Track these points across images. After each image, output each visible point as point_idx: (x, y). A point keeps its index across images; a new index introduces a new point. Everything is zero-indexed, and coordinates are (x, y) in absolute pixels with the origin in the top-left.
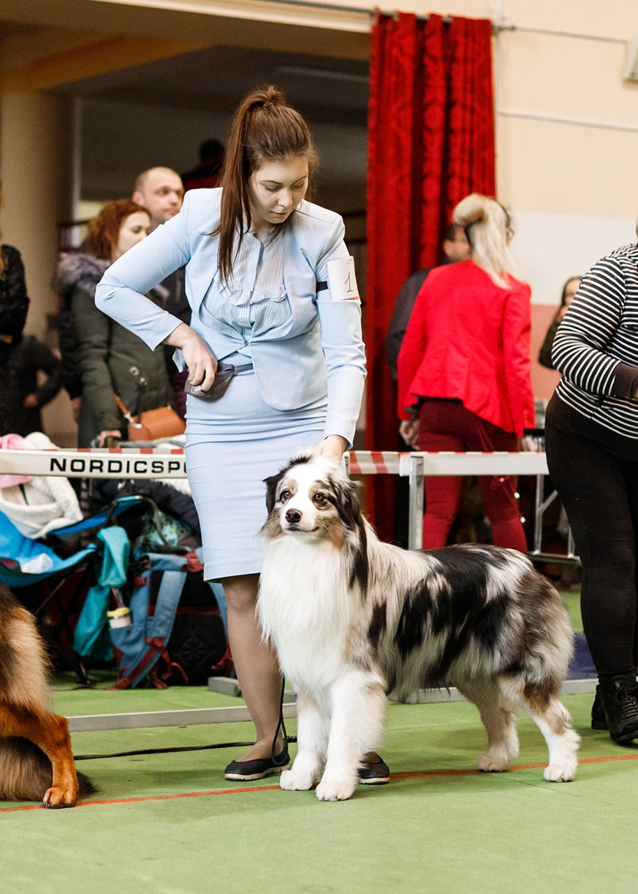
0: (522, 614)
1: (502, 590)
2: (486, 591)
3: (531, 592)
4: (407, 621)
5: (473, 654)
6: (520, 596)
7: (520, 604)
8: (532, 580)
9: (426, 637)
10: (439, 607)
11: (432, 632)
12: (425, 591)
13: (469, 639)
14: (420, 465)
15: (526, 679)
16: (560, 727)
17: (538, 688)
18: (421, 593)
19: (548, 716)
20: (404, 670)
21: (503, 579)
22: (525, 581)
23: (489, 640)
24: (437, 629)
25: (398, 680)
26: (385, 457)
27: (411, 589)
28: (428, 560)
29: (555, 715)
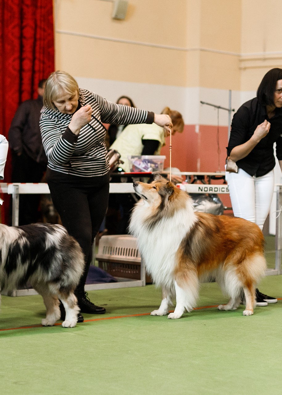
0: (62, 255)
1: (53, 244)
2: (46, 244)
3: (66, 245)
4: (10, 258)
5: (39, 273)
6: (61, 247)
7: (61, 251)
8: (67, 239)
9: (18, 265)
10: (24, 251)
11: (21, 263)
12: (18, 245)
13: (38, 266)
14: (17, 189)
15: (61, 285)
16: (73, 305)
17: (66, 288)
18: (16, 245)
19: (68, 300)
20: (8, 280)
21: (53, 239)
22: (63, 240)
23: (46, 266)
24: (23, 262)
25: (6, 285)
26: (1, 185)
27: (11, 244)
28: (18, 230)
29: (71, 300)
